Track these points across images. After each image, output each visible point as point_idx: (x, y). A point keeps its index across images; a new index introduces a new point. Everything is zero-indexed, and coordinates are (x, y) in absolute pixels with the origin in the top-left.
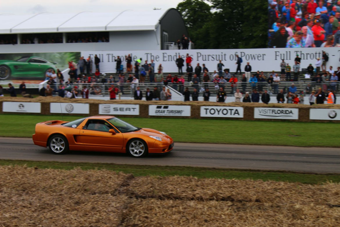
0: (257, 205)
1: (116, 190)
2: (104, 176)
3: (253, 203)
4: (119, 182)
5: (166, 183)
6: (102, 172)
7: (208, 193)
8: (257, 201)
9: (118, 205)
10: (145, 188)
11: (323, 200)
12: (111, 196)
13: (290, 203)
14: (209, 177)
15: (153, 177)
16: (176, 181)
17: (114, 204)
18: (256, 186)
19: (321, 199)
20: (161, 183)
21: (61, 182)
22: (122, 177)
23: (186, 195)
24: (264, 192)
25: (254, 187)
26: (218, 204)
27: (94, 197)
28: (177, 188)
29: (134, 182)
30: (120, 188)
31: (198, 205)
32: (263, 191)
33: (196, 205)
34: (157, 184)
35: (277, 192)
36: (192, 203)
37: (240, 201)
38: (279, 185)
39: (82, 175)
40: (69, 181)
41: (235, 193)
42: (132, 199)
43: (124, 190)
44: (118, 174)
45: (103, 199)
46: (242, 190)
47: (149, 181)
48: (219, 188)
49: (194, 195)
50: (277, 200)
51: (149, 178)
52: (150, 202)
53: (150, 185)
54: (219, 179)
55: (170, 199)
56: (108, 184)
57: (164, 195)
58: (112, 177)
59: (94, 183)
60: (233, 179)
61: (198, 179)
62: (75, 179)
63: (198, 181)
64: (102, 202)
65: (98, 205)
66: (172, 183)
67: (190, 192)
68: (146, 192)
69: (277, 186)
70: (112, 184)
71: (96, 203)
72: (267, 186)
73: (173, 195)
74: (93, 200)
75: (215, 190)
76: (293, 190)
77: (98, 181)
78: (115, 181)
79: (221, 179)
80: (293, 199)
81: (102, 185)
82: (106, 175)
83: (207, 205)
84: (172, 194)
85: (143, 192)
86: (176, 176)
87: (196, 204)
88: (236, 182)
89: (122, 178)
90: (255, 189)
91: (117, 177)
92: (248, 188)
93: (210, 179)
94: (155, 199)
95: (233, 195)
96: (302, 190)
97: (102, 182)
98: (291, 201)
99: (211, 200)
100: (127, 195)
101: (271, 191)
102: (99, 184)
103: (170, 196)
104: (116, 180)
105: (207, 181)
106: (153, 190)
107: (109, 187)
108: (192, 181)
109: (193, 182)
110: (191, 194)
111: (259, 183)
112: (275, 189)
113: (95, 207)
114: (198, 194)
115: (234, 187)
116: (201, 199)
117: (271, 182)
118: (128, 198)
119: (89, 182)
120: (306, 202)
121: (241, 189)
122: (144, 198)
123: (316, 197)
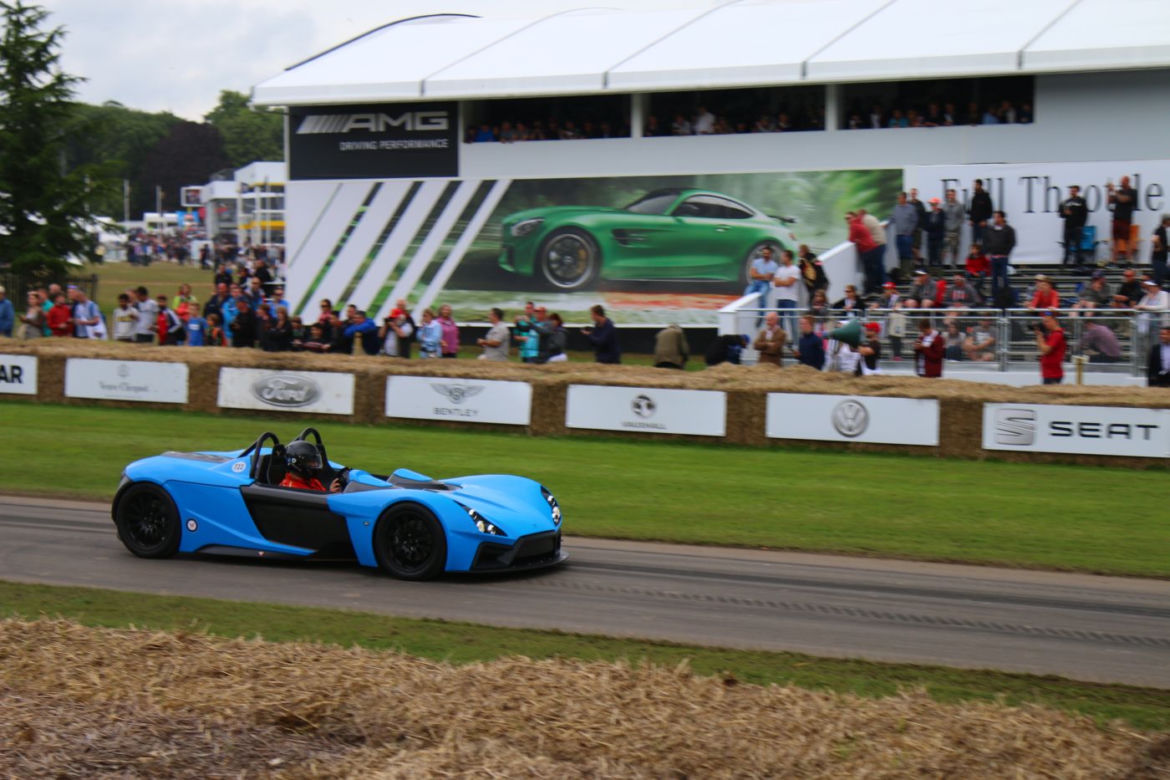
2: (1037, 735)
4: (1112, 768)
6: (1026, 715)
21: (843, 749)
22: (1124, 742)
39: (938, 722)
40: (879, 747)
44: (1102, 729)
58: (1076, 739)
59: (994, 764)
62: (907, 740)
70: (1081, 773)
77: (1014, 756)
78: (1092, 762)
82: (1047, 731)
89: (1127, 751)
91: (1100, 743)
97: (1032, 765)
104: (1098, 758)
119: (970, 756)
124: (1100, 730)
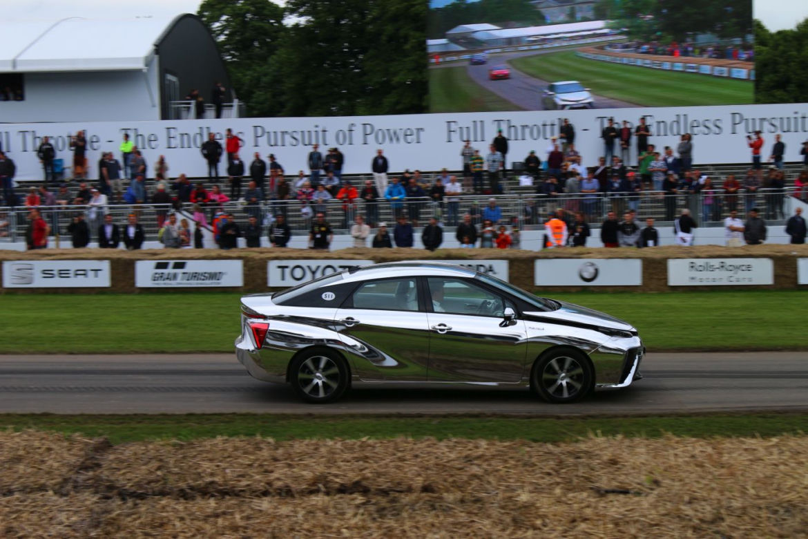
0: (427, 498)
1: (66, 481)
2: (31, 446)
3: (415, 494)
4: (73, 460)
5: (195, 457)
6: (25, 436)
7: (303, 476)
8: (426, 489)
9: (74, 519)
10: (143, 472)
11: (582, 479)
12: (55, 498)
13: (505, 491)
14: (303, 437)
15: (161, 443)
16: (221, 450)
17: (62, 517)
18: (422, 453)
19: (577, 476)
20: (184, 458)
22: (80, 445)
23: (248, 485)
24: (441, 467)
25: (416, 456)
26: (329, 501)
27: (8, 502)
28: (224, 469)
29: (112, 457)
30: (75, 476)
31: (280, 507)
32: (437, 465)
33: (276, 508)
34: (172, 461)
35: (472, 464)
36: (265, 504)
37: (385, 493)
38: (477, 447)
41: (371, 473)
42: (110, 501)
43: (88, 479)
44: (68, 439)
45: (35, 506)
46: (386, 464)
47: (152, 453)
48: (331, 462)
49: (269, 484)
50: (474, 486)
51: (151, 446)
52: (158, 506)
53: (155, 464)
54: (328, 440)
55: (209, 495)
56: (43, 467)
57: (192, 488)
58: (53, 446)
59: (7, 465)
60: (364, 439)
61: (276, 442)
63: (277, 449)
64: (32, 512)
65: (22, 522)
66: (210, 456)
67: (258, 477)
68: (145, 481)
69: (470, 450)
70: (56, 465)
71: (14, 516)
72: (447, 450)
73: (216, 486)
74: (7, 509)
75: (320, 469)
76: (511, 458)
77: (18, 459)
78: (64, 459)
79: (332, 439)
80: (511, 480)
81: (29, 470)
82: (37, 444)
83: (304, 505)
84: (212, 483)
85: (138, 482)
86: (219, 439)
87: (275, 504)
88: (370, 446)
89: (81, 450)
90: (419, 460)
91: (67, 447)
92: (402, 459)
93: (307, 441)
94: (169, 498)
95: (367, 479)
96: (531, 457)
97: (29, 463)
98: (507, 487)
99: (311, 492)
100: (96, 492)
101: (457, 464)
102: (21, 468)
103: (207, 488)
104: (65, 455)
105: (299, 446)
106: (165, 475)
107: (48, 473)
108: (260, 449)
109: (264, 451)
110: (261, 481)
111: (429, 446)
112: (466, 457)
113: (12, 528)
114: (278, 479)
115: (367, 457)
116: (286, 493)
117: (456, 442)
118: (100, 499)
120: (544, 486)
121: (384, 462)
122: (142, 497)
123: (565, 472)
124: (67, 440)
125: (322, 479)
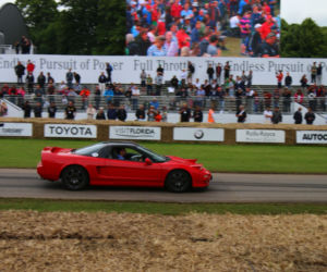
0: (110, 241)
3: (104, 239)
7: (50, 229)
8: (110, 237)
11: (185, 233)
13: (148, 239)
14: (52, 210)
16: (11, 216)
19: (183, 232)
23: (23, 233)
24: (119, 227)
25: (107, 221)
26: (62, 242)
28: (11, 225)
32: (116, 225)
33: (35, 245)
35: (133, 225)
36: (30, 243)
37: (90, 239)
38: (136, 217)
41: (84, 228)
46: (91, 225)
48: (65, 223)
49: (33, 233)
50: (133, 236)
54: (64, 212)
55: (2, 238)
60: (82, 212)
61: (39, 213)
63: (39, 215)
66: (5, 219)
67: (28, 230)
69: (133, 218)
72: (122, 219)
73: (7, 234)
75: (59, 226)
76: (152, 222)
79: (66, 211)
80: (151, 233)
83: (49, 244)
84: (5, 232)
87: (36, 243)
88: (85, 215)
90: (108, 223)
92: (99, 222)
93: (54, 213)
95: (81, 231)
96: (162, 222)
98: (149, 236)
99: (56, 237)
101: (126, 225)
103: (2, 234)
105: (50, 215)
108: (30, 216)
109: (32, 217)
110: (29, 232)
111: (113, 216)
112: (131, 222)
114: (38, 231)
115: (82, 221)
116: (41, 238)
120: (167, 236)
121: (90, 223)
123: (177, 230)
125: (60, 231)
